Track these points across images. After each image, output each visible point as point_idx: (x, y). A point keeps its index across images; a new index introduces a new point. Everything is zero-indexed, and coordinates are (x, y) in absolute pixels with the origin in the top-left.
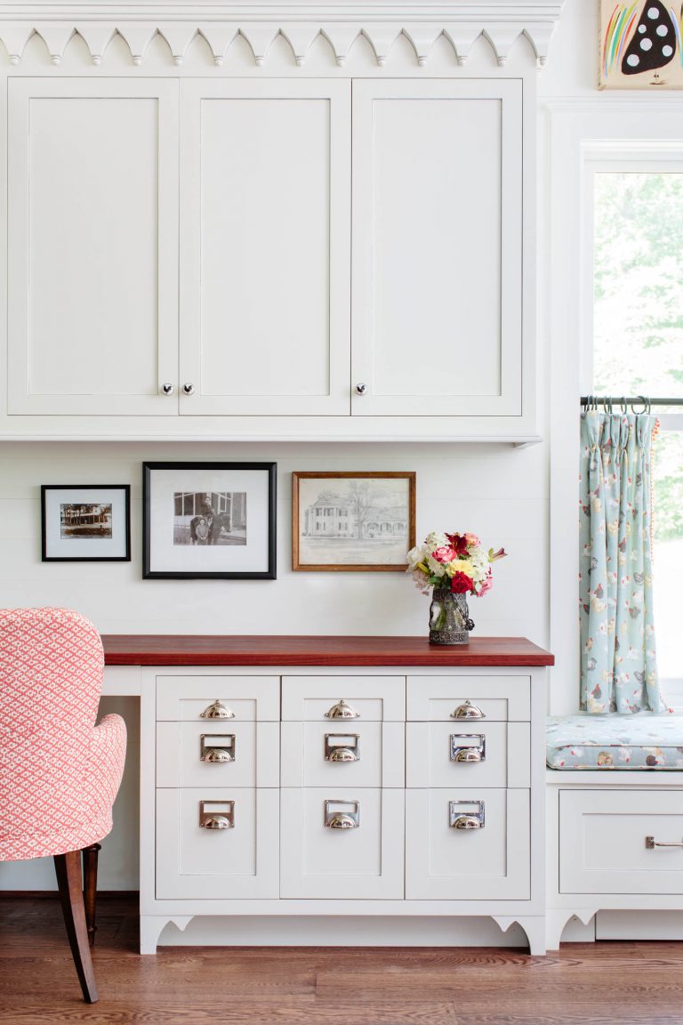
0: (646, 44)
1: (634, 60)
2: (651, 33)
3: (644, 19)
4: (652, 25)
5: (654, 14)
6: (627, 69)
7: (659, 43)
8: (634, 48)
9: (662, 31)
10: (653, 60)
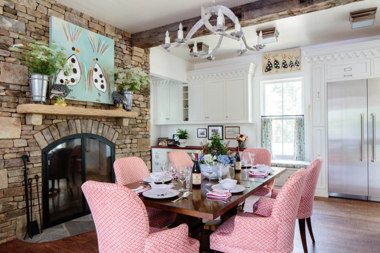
0: (268, 68)
1: (267, 70)
2: (269, 66)
3: (268, 64)
4: (269, 65)
5: (269, 63)
6: (266, 71)
7: (270, 67)
8: (267, 68)
9: (270, 66)
10: (269, 70)
